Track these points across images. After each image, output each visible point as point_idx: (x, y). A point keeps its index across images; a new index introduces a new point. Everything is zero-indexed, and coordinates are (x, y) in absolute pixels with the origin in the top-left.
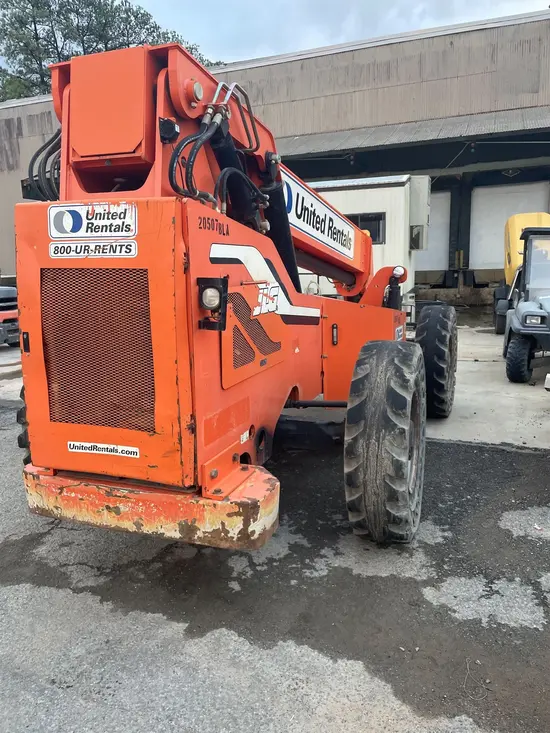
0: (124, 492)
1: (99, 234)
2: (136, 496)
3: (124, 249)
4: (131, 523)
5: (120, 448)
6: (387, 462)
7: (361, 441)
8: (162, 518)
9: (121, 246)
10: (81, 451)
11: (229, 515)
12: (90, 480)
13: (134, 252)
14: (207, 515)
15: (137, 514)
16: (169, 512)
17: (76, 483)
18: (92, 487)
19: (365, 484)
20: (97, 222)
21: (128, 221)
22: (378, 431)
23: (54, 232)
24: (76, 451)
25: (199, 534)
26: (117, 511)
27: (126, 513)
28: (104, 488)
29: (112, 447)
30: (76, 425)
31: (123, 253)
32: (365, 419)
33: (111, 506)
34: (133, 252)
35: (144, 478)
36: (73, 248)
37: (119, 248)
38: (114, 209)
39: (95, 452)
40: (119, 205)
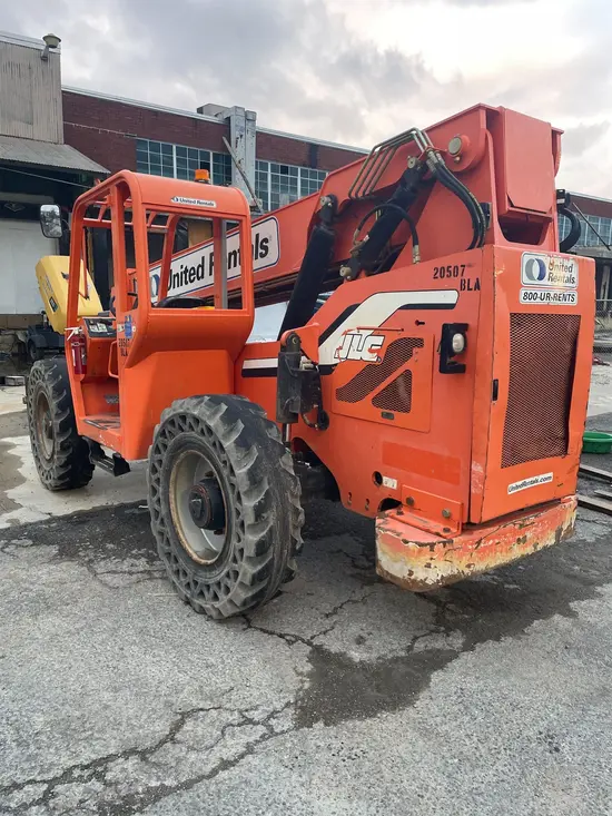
0: (532, 518)
1: (556, 283)
2: (538, 519)
3: (570, 298)
4: (531, 546)
5: (540, 477)
8: (549, 531)
9: (569, 295)
10: (524, 488)
12: (509, 520)
13: (576, 301)
14: (567, 516)
15: (536, 536)
16: (553, 524)
17: (495, 529)
18: (510, 525)
20: (555, 273)
21: (573, 274)
23: (525, 279)
24: (513, 492)
25: (562, 533)
26: (524, 540)
27: (530, 539)
28: (518, 522)
29: (535, 478)
31: (570, 301)
33: (521, 537)
36: (539, 295)
37: (567, 297)
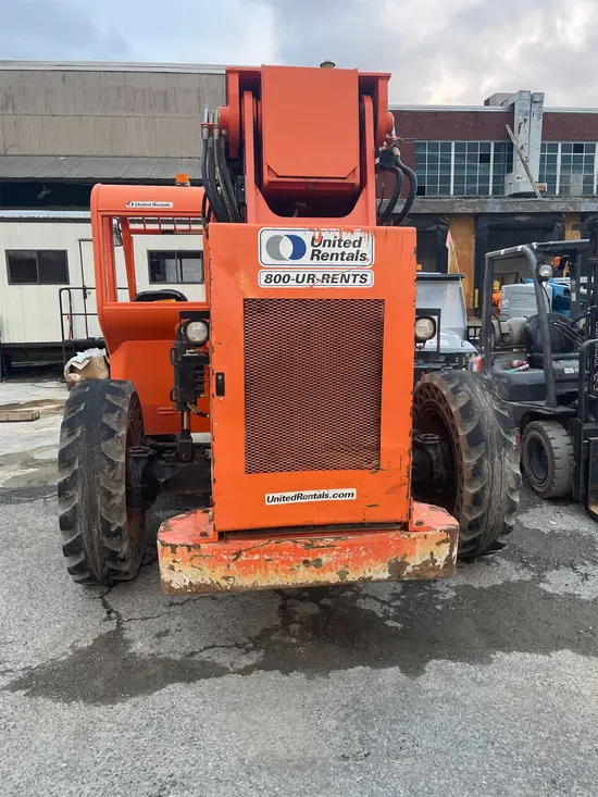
0: (329, 540)
1: (328, 262)
2: (343, 543)
3: (358, 278)
4: (334, 573)
5: (331, 492)
6: (510, 478)
7: (486, 461)
8: (371, 561)
9: (355, 276)
11: (438, 544)
12: (283, 536)
13: (370, 282)
14: (418, 548)
15: (341, 562)
16: (378, 553)
18: (287, 542)
19: (490, 502)
20: (324, 250)
21: (363, 250)
22: (500, 450)
23: (265, 258)
24: (276, 503)
25: (409, 569)
26: (318, 563)
27: (329, 564)
28: (302, 541)
29: (321, 492)
30: (278, 474)
31: (357, 283)
32: (484, 441)
33: (310, 559)
34: (368, 282)
35: (360, 520)
36: (293, 276)
37: (352, 278)
38: (346, 236)
39: (299, 500)
40: (352, 232)
